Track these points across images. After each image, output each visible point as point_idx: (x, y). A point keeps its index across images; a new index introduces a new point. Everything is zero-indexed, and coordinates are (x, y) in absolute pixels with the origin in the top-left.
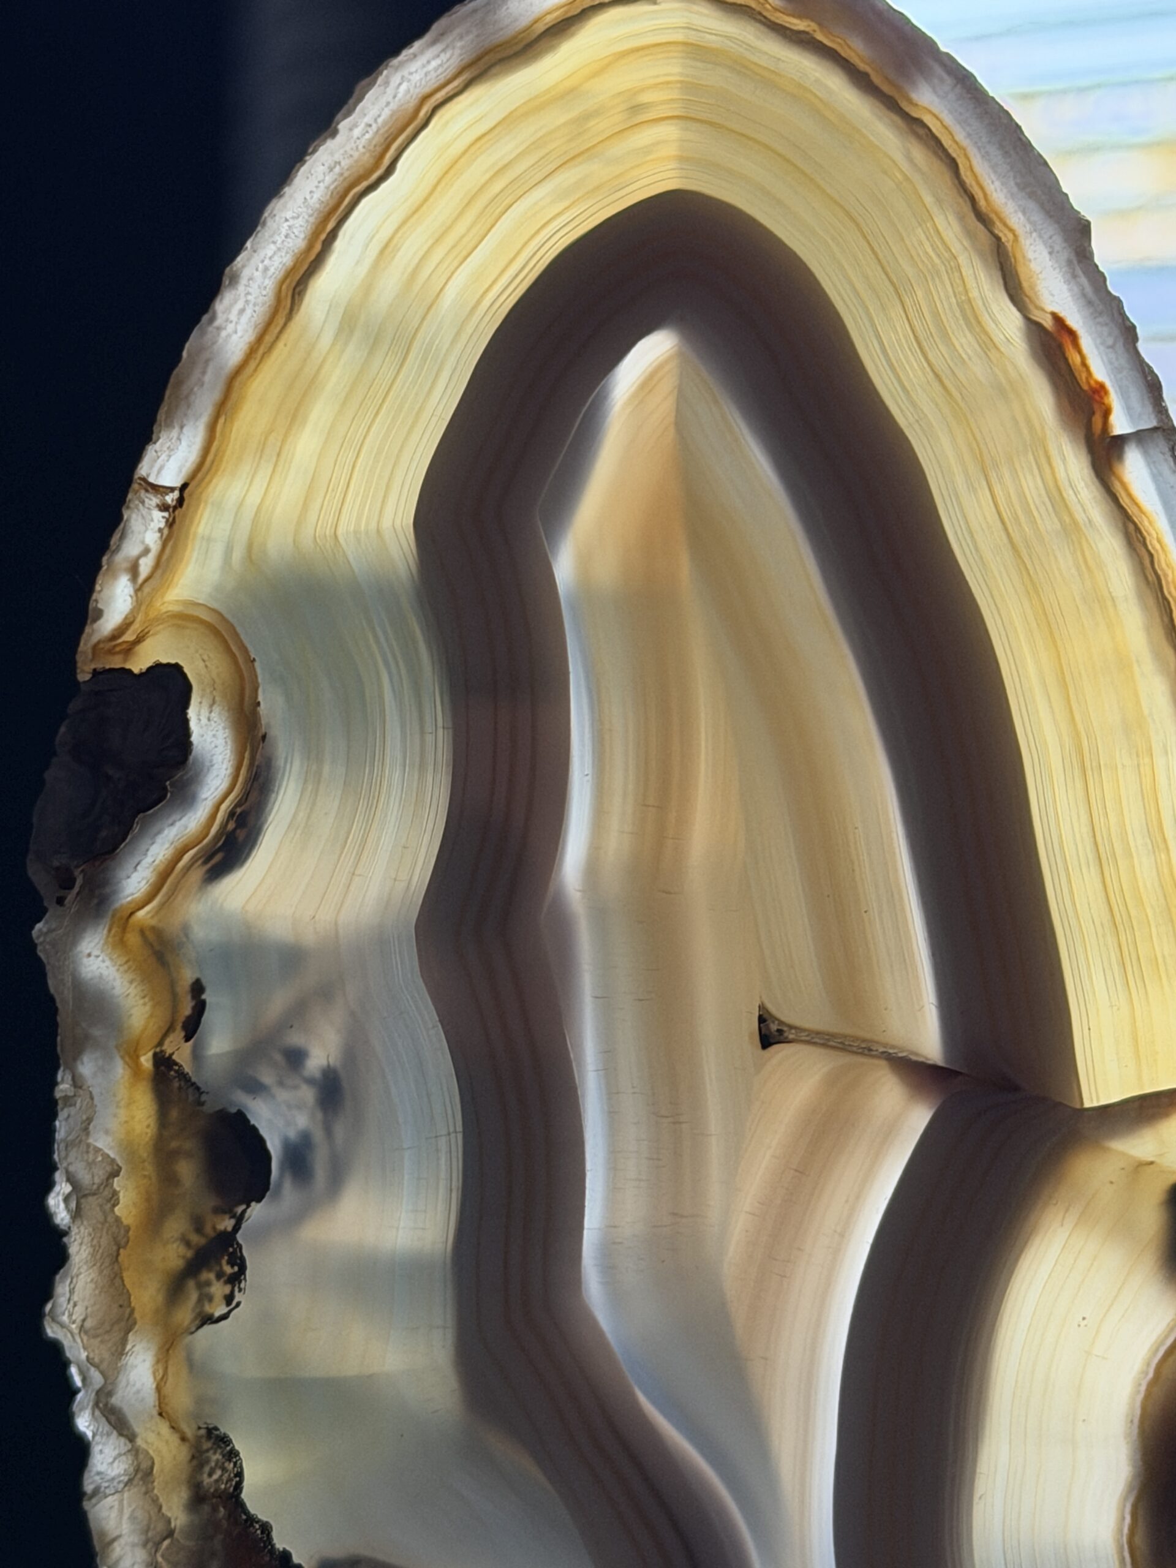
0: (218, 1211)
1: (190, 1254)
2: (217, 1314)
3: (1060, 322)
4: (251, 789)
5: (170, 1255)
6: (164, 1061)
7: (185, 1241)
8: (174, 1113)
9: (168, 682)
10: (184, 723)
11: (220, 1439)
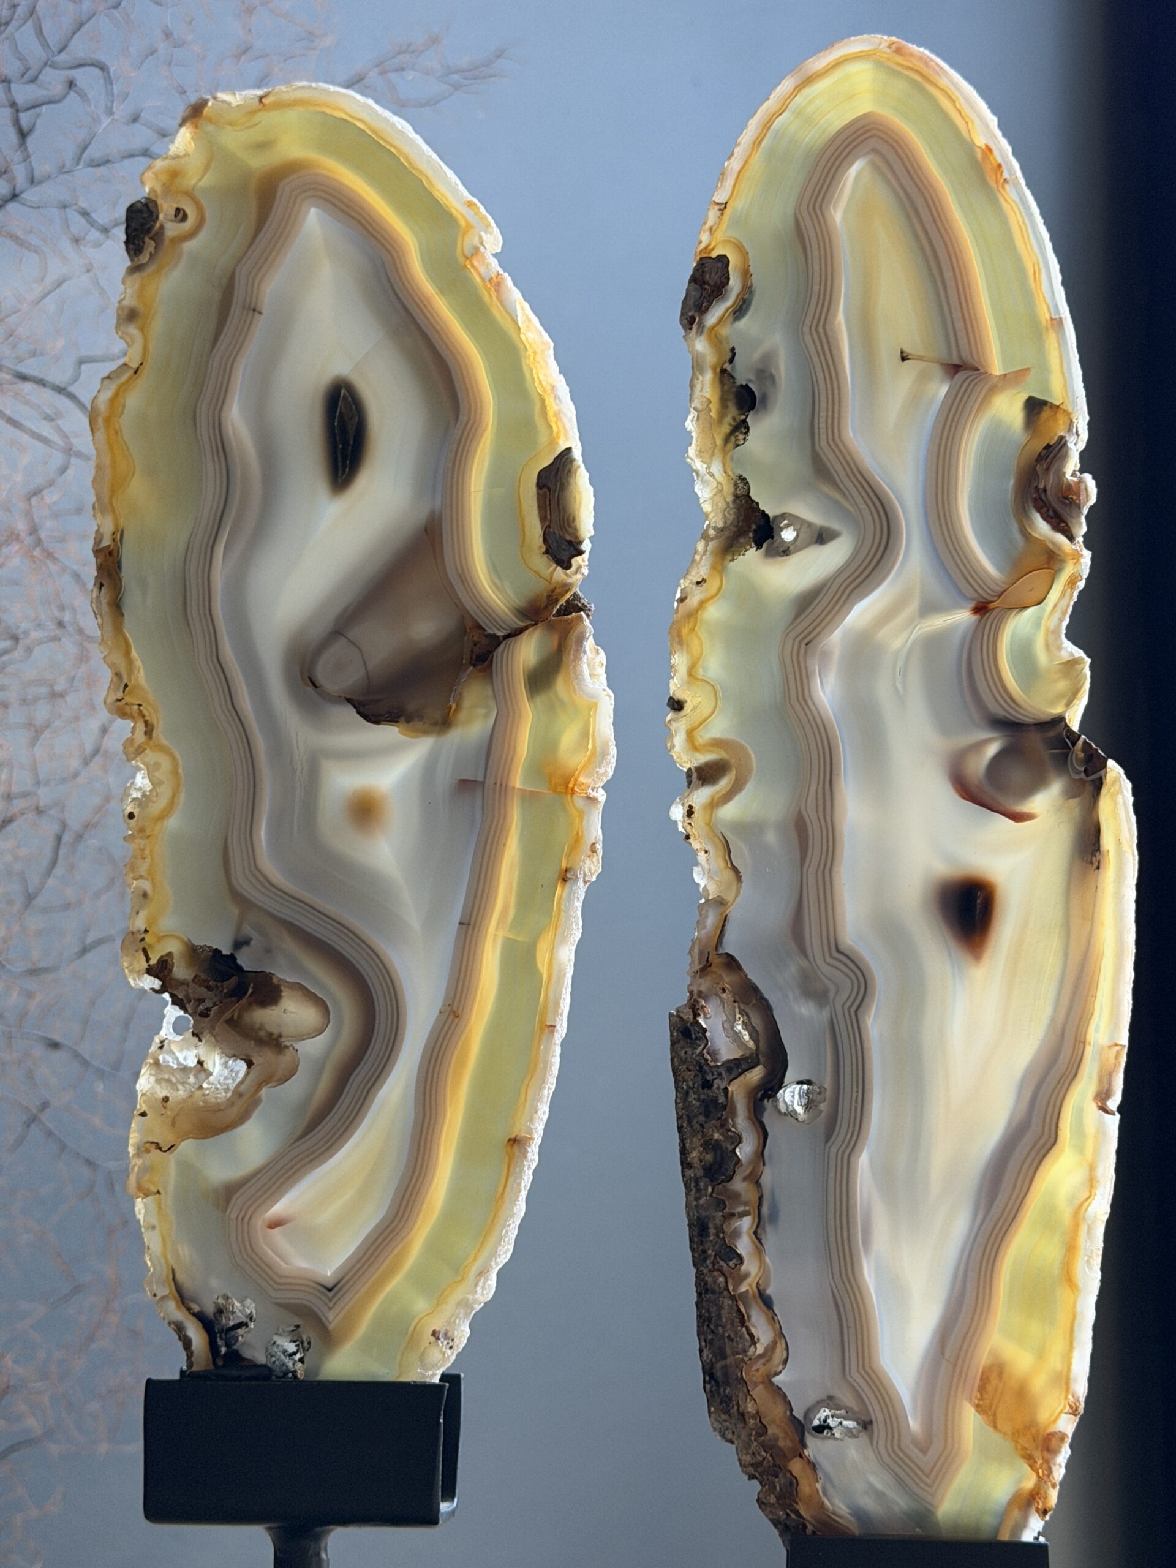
0: (741, 415)
1: (731, 428)
2: (741, 443)
3: (987, 146)
4: (748, 291)
5: (726, 428)
6: (723, 371)
7: (730, 425)
8: (726, 387)
9: (723, 260)
10: (728, 272)
11: (743, 479)
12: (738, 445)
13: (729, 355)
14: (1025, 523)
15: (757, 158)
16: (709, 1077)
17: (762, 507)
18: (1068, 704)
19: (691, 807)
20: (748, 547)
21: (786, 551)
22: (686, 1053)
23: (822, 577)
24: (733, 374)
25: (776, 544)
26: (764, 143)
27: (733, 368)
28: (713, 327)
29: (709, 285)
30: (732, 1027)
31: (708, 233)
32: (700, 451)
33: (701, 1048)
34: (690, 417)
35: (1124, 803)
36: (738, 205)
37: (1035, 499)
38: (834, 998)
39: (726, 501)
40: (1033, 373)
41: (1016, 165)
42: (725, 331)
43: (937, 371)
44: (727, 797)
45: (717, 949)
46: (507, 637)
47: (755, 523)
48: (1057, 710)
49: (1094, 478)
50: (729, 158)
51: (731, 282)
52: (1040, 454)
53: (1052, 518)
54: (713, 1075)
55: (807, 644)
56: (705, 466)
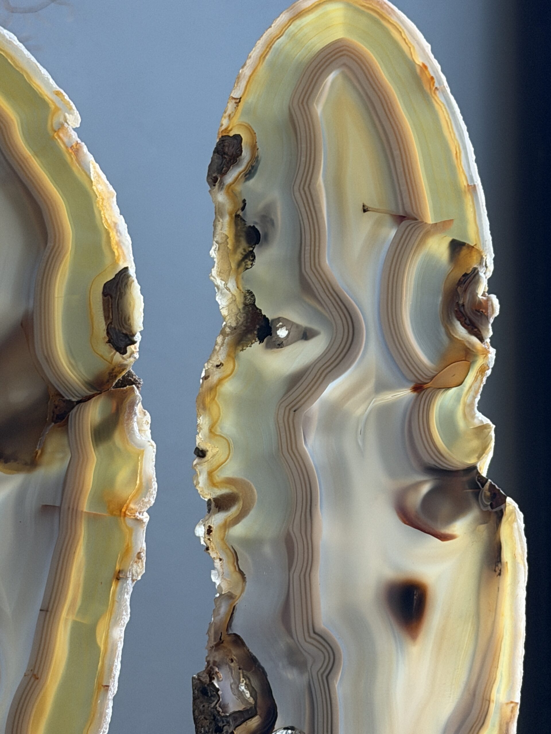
0: (249, 247)
1: (243, 256)
2: (249, 267)
3: (424, 65)
4: (255, 161)
5: (239, 257)
6: (237, 216)
7: (242, 254)
8: (239, 228)
9: (238, 138)
10: (241, 146)
11: (250, 293)
12: (247, 269)
13: (242, 205)
14: (450, 328)
15: (262, 69)
16: (220, 724)
17: (263, 313)
18: (479, 457)
19: (210, 527)
20: (254, 341)
21: (280, 344)
22: (204, 706)
23: (305, 364)
24: (245, 220)
25: (274, 339)
26: (267, 57)
27: (245, 214)
28: (230, 185)
29: (227, 155)
30: (238, 687)
31: (227, 118)
32: (220, 272)
33: (215, 703)
34: (213, 248)
35: (518, 528)
36: (250, 99)
37: (456, 311)
38: (312, 665)
39: (238, 308)
40: (455, 223)
41: (444, 78)
42: (238, 188)
43: (388, 219)
44: (236, 520)
45: (227, 630)
46: (79, 402)
47: (258, 324)
48: (471, 461)
49: (498, 297)
50: (243, 67)
51: (243, 153)
52: (460, 281)
53: (468, 325)
54: (223, 722)
55: (295, 411)
56: (224, 283)
